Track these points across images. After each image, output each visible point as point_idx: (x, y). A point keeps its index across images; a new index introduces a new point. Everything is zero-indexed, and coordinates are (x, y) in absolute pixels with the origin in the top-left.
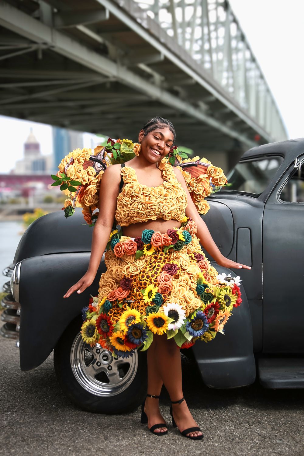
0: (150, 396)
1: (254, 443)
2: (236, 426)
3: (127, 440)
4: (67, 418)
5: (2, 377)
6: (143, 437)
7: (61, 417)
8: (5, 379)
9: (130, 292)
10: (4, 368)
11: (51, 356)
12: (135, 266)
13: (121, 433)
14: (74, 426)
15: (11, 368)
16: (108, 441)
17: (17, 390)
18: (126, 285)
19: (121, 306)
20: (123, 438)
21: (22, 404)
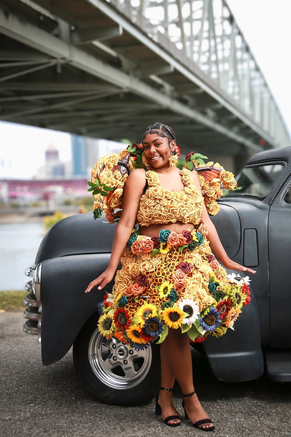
0: (164, 389)
1: (263, 434)
2: (246, 418)
3: (142, 431)
4: (86, 409)
5: (25, 371)
6: (158, 428)
7: (81, 409)
8: (28, 372)
9: (146, 288)
10: (27, 362)
11: (71, 351)
12: (151, 263)
13: (136, 424)
14: (92, 417)
15: (34, 362)
16: (125, 432)
17: (39, 382)
18: (142, 282)
19: (137, 301)
20: (139, 429)
21: (44, 396)
